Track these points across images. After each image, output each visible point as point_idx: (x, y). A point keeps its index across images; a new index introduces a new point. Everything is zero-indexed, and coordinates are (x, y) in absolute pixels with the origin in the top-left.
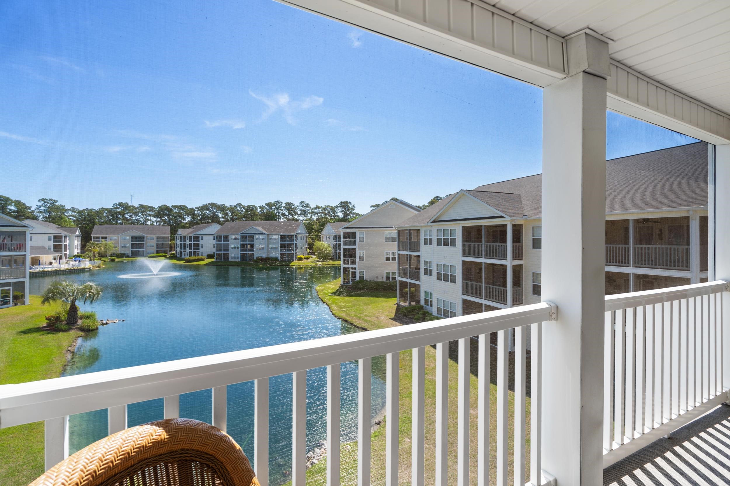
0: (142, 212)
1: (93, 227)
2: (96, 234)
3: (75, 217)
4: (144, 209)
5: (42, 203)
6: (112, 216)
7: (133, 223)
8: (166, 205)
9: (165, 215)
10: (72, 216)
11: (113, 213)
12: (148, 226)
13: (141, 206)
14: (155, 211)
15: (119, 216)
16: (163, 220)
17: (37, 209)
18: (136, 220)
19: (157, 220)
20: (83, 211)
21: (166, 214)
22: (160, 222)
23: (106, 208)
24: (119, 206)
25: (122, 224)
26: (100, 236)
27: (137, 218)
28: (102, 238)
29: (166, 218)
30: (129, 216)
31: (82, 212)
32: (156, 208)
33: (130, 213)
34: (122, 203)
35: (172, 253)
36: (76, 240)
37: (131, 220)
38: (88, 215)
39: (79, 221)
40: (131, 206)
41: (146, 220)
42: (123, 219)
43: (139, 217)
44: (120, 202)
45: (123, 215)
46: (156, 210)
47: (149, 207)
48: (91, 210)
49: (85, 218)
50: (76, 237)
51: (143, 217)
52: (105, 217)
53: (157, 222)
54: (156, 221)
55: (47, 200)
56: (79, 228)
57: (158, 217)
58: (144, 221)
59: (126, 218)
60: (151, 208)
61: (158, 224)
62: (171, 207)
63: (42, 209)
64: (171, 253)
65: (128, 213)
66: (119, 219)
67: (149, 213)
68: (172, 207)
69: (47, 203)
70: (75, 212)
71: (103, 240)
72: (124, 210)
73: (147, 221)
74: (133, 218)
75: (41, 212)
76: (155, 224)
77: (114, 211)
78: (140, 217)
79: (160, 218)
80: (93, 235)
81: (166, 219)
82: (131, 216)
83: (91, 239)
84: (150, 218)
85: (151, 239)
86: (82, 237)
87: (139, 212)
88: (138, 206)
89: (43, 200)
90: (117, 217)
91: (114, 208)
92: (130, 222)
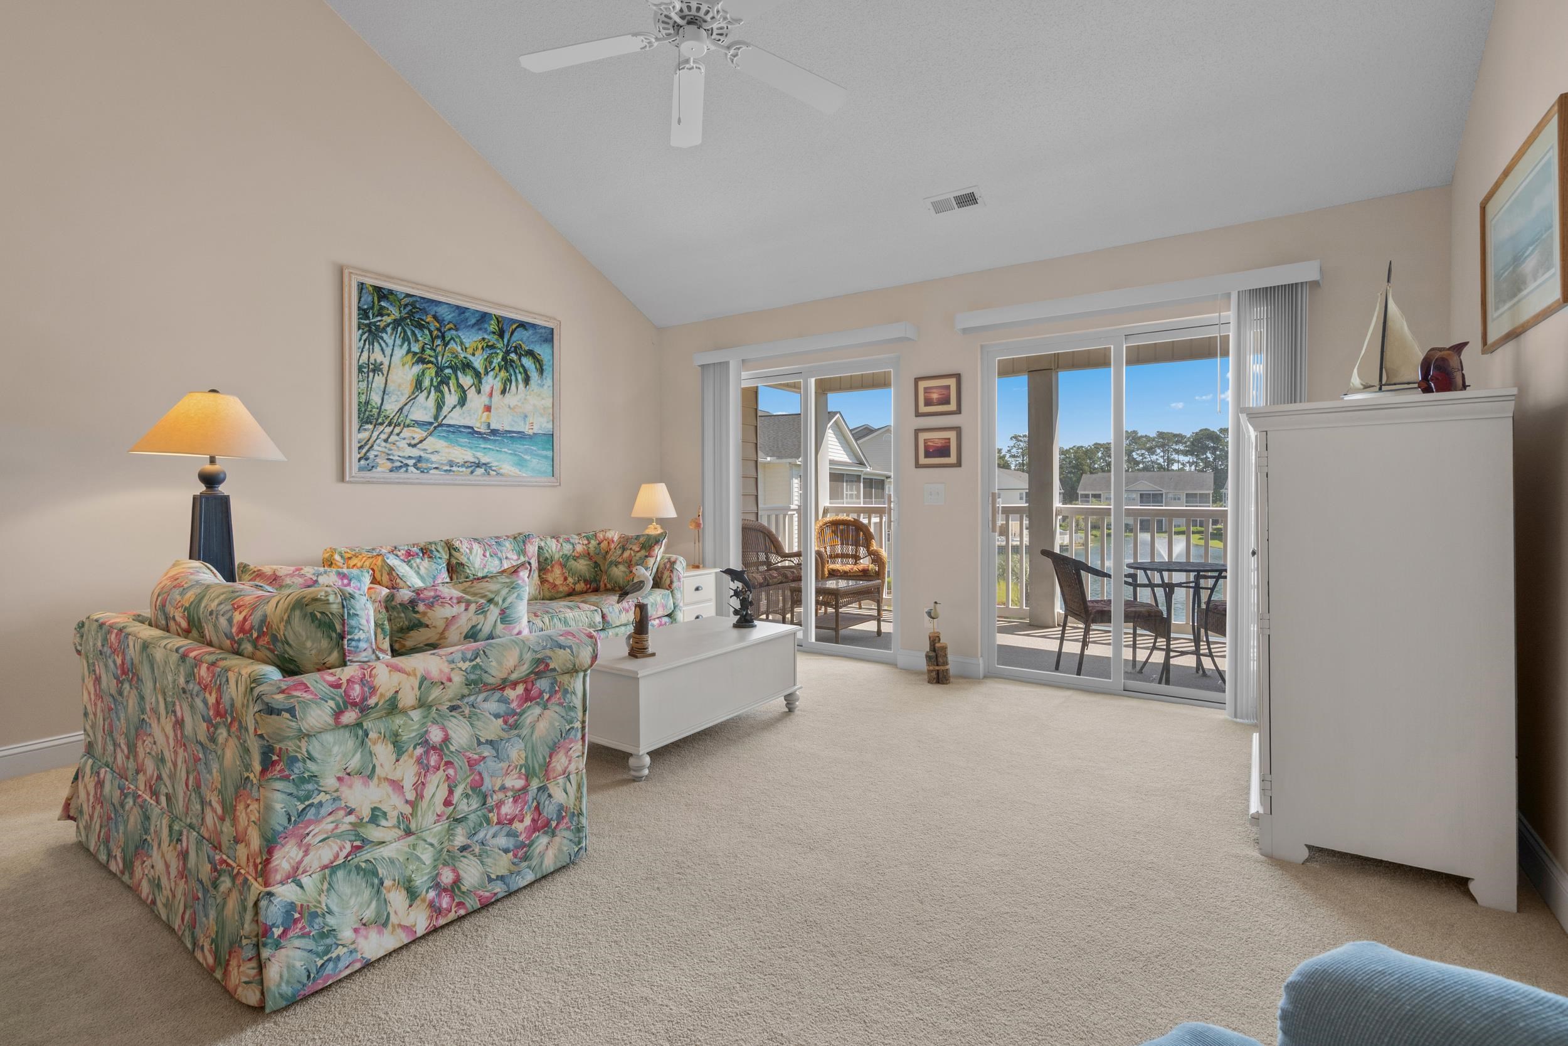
0: (1163, 446)
1: (1081, 478)
2: (1085, 490)
4: (1165, 440)
5: (1015, 442)
7: (1146, 469)
8: (1209, 430)
9: (1205, 449)
12: (1173, 473)
13: (1161, 435)
14: (1185, 443)
16: (1202, 460)
17: (1009, 451)
18: (1152, 462)
19: (1191, 461)
20: (1067, 451)
21: (1207, 448)
22: (1197, 464)
23: (1102, 443)
26: (1090, 493)
27: (1154, 457)
28: (1094, 496)
29: (1209, 455)
30: (1138, 454)
32: (1188, 436)
33: (1141, 449)
35: (1219, 526)
37: (1143, 463)
38: (1075, 457)
40: (1142, 437)
41: (1170, 461)
43: (1157, 457)
46: (1189, 441)
47: (1175, 435)
48: (1081, 448)
49: (1070, 462)
51: (1164, 456)
52: (1101, 458)
53: (1191, 464)
54: (1189, 462)
55: (1020, 436)
57: (1192, 454)
58: (1166, 464)
60: (1179, 438)
61: (1193, 468)
62: (1218, 433)
63: (1014, 451)
64: (1215, 527)
65: (1138, 449)
67: (1174, 446)
68: (1220, 432)
69: (1021, 441)
71: (1094, 500)
72: (1130, 444)
73: (1172, 464)
74: (1145, 458)
75: (1014, 456)
76: (1187, 468)
78: (1159, 457)
79: (1197, 456)
80: (1080, 492)
81: (1207, 458)
82: (1142, 455)
83: (1079, 498)
84: (1175, 456)
85: (1175, 499)
87: (1156, 446)
88: (1155, 435)
89: (1015, 437)
92: (1141, 466)
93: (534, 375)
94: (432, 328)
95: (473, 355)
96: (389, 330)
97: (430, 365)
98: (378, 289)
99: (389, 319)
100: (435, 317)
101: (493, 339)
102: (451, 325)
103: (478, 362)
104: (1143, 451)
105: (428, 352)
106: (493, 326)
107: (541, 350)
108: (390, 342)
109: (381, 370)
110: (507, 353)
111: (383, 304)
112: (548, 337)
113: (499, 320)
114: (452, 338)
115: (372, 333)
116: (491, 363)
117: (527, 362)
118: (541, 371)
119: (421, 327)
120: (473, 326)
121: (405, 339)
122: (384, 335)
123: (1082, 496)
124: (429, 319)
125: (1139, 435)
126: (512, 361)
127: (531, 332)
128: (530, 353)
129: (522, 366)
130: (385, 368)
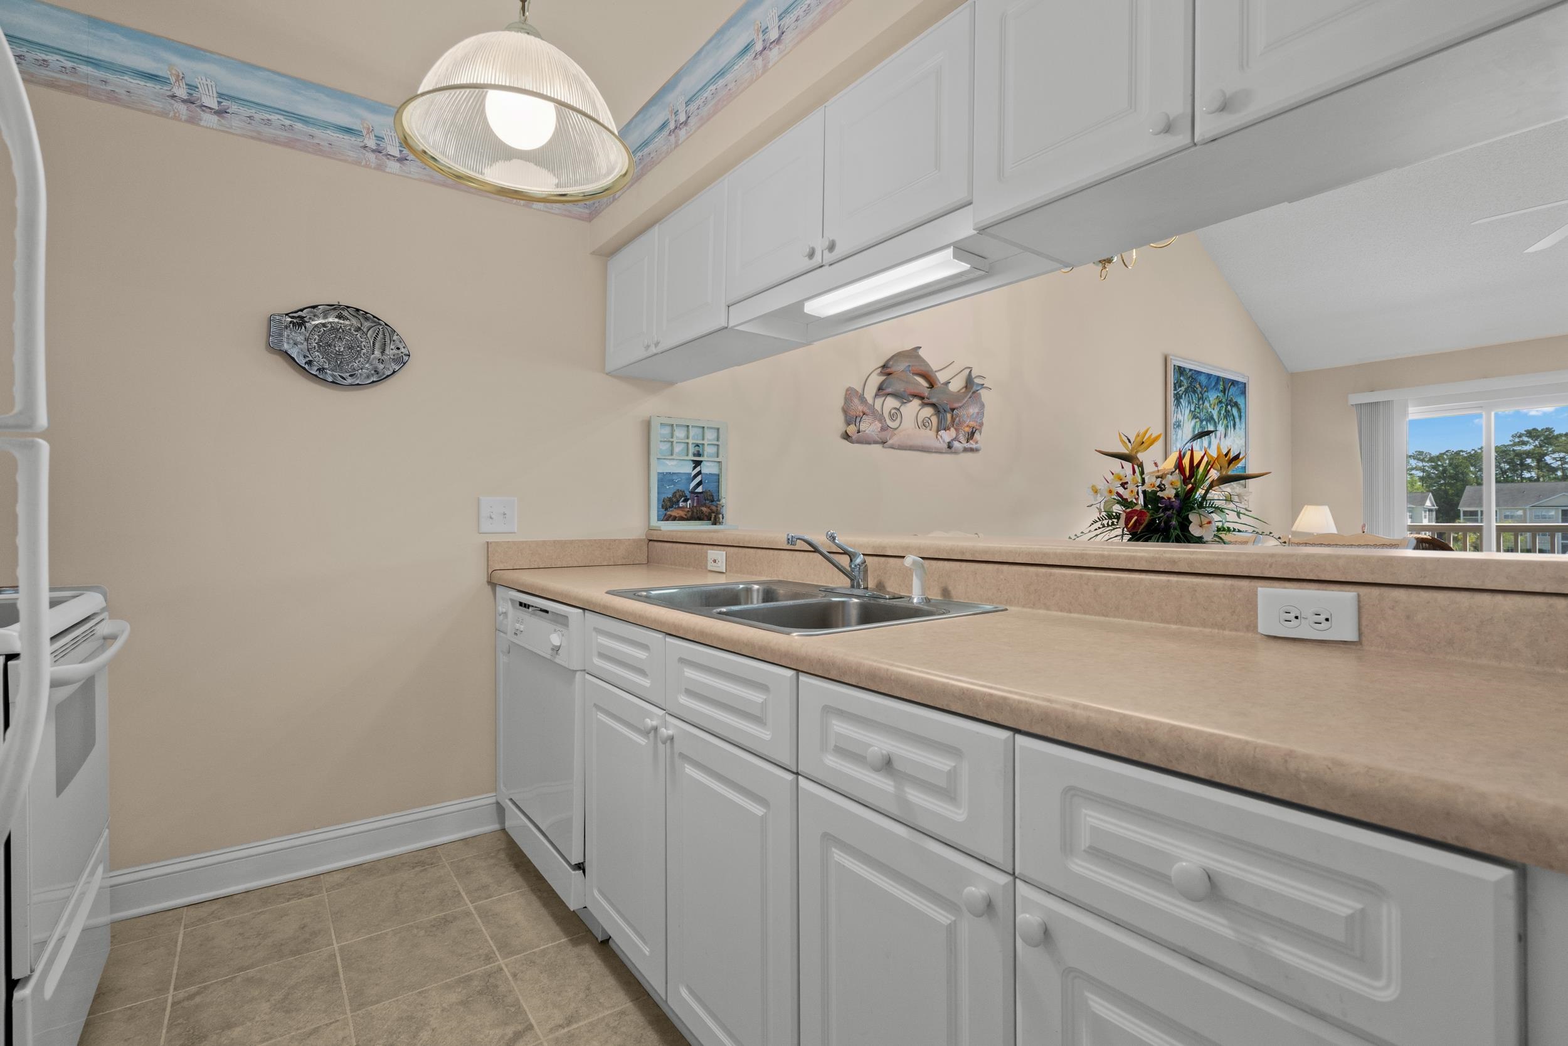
1: (1462, 491)
2: (1469, 506)
3: (1423, 471)
6: (1508, 463)
10: (1416, 469)
11: (1512, 456)
15: (1529, 461)
24: (1526, 439)
25: (1538, 480)
26: (1479, 510)
30: (1555, 458)
31: (1439, 460)
33: (1560, 451)
34: (1534, 429)
36: (1425, 517)
37: (1562, 469)
38: (1450, 464)
39: (1432, 478)
40: (1561, 435)
42: (1539, 468)
44: (1530, 428)
45: (1540, 458)
48: (1458, 453)
49: (1445, 471)
50: (1425, 511)
56: (1431, 494)
59: (1547, 464)
65: (1554, 452)
66: (1529, 468)
70: (1423, 461)
72: (1541, 446)
77: (1514, 450)
80: (1462, 507)
82: (1561, 459)
83: (1458, 517)
86: (1437, 511)
90: (1522, 464)
91: (1515, 444)
92: (1559, 473)
93: (1237, 420)
94: (1199, 392)
95: (1214, 409)
96: (1183, 396)
97: (1198, 420)
98: (1180, 367)
99: (1183, 389)
100: (1200, 384)
101: (1221, 395)
102: (1205, 389)
103: (1215, 417)
104: (1562, 455)
105: (1197, 410)
106: (1221, 387)
107: (1240, 401)
108: (1184, 404)
109: (1180, 426)
110: (1227, 406)
111: (1181, 378)
112: (1243, 389)
113: (1225, 380)
114: (1206, 398)
115: (1178, 398)
116: (1220, 414)
117: (1235, 411)
118: (1240, 417)
119: (1195, 392)
120: (1214, 386)
121: (1189, 403)
122: (1182, 400)
123: (1465, 513)
124: (1198, 386)
125: (1556, 433)
126: (1229, 411)
127: (1236, 387)
128: (1236, 405)
129: (1233, 415)
130: (1182, 423)
